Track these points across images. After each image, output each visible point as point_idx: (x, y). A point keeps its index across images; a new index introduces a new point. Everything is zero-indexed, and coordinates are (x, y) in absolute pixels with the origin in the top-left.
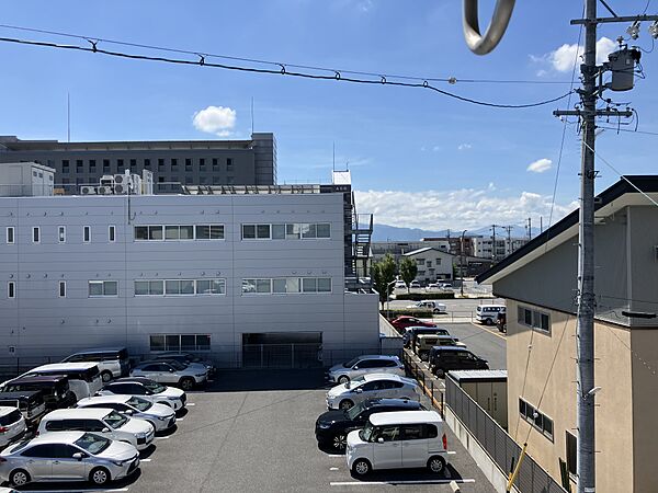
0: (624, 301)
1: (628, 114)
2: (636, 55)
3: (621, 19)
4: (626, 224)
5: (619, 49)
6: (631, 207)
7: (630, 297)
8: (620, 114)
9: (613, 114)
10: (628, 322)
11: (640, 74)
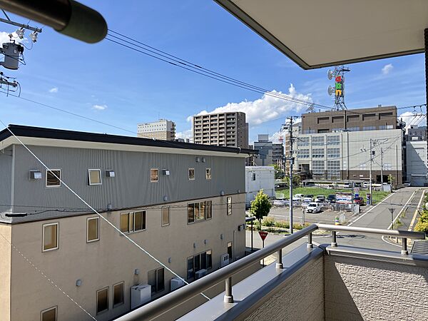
0: (9, 207)
1: (15, 85)
2: (20, 49)
3: (12, 23)
4: (12, 155)
5: (9, 42)
6: (16, 145)
7: (12, 204)
8: (9, 84)
9: (4, 83)
10: (10, 220)
11: (23, 62)
